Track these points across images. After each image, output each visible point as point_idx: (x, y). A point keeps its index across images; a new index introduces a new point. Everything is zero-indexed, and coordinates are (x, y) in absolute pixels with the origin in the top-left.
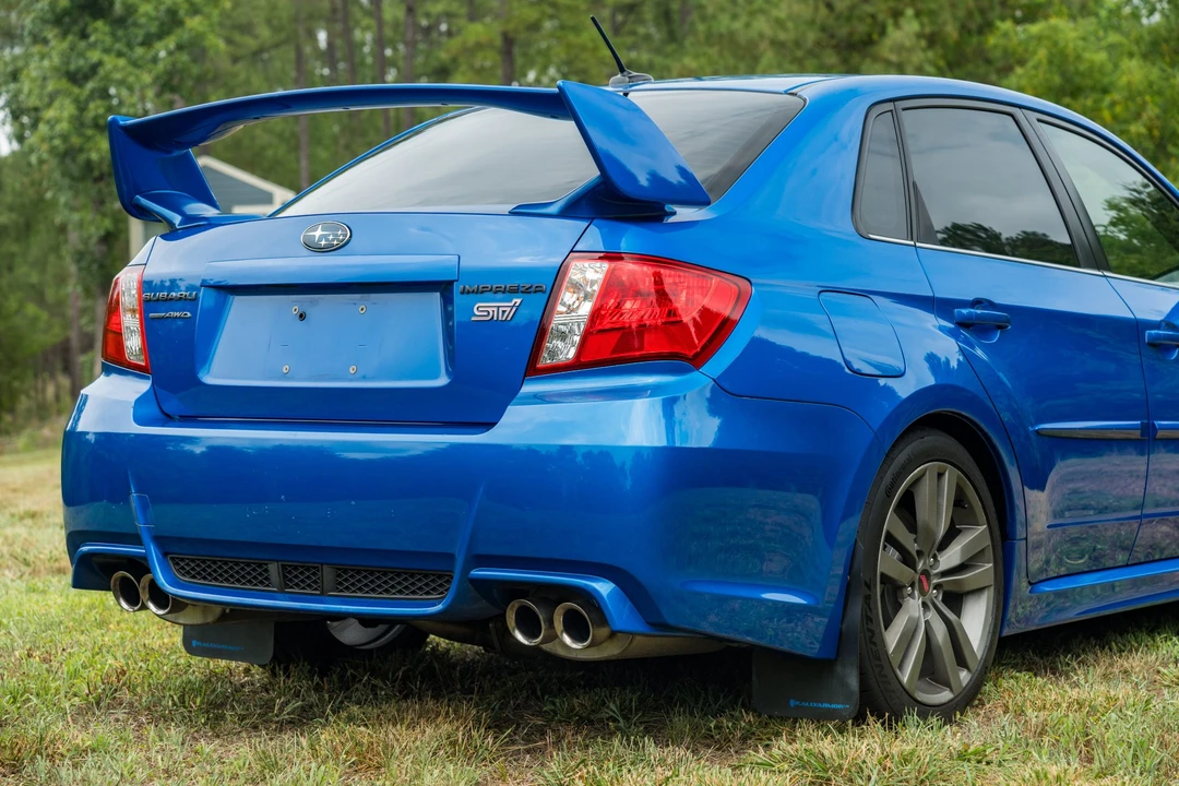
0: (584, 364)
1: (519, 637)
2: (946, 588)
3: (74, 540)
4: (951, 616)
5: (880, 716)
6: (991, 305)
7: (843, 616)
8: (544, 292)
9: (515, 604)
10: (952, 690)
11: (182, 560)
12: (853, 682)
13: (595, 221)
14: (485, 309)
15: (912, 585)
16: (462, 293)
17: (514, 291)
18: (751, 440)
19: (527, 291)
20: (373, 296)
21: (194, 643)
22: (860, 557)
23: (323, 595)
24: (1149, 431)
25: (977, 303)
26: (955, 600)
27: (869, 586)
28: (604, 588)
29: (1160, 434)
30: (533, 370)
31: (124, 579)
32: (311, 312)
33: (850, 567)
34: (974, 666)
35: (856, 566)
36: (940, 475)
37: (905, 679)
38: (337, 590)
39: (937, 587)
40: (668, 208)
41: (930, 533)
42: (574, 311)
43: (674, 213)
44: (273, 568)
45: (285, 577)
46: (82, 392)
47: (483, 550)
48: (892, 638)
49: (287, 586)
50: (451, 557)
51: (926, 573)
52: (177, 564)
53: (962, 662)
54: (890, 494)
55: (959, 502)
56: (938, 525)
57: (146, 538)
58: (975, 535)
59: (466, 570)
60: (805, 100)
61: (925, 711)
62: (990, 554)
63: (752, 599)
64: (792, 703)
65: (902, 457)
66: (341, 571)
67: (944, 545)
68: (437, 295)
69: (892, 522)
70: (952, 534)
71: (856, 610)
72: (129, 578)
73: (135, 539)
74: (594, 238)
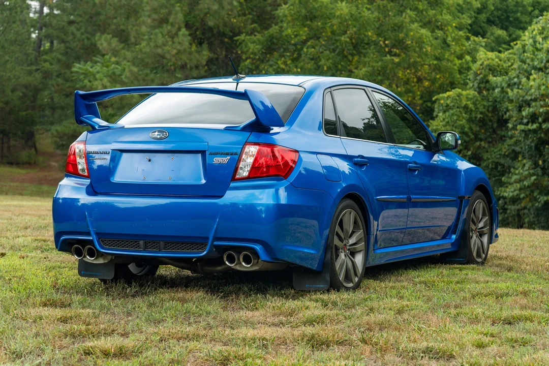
0: (250, 177)
1: (227, 263)
2: (351, 250)
3: (57, 235)
4: (352, 259)
5: (334, 290)
6: (362, 157)
7: (325, 257)
8: (237, 155)
9: (227, 253)
10: (353, 283)
11: (105, 240)
12: (328, 278)
13: (253, 133)
14: (218, 160)
15: (342, 249)
16: (210, 154)
17: (227, 154)
18: (296, 201)
19: (232, 154)
20: (176, 154)
21: (83, 272)
22: (330, 239)
23: (160, 251)
24: (409, 199)
25: (359, 156)
26: (353, 254)
27: (332, 248)
28: (258, 247)
29: (413, 200)
30: (234, 179)
31: (77, 248)
32: (153, 159)
33: (327, 243)
34: (359, 276)
35: (329, 241)
36: (350, 213)
37: (341, 279)
38: (165, 249)
39: (349, 250)
40: (272, 128)
41: (347, 232)
42: (247, 161)
43: (273, 129)
44: (141, 242)
45: (146, 245)
46: (60, 183)
47: (219, 236)
48: (337, 266)
49: (146, 248)
50: (207, 238)
51: (345, 245)
52: (103, 242)
53: (356, 275)
54: (337, 219)
55: (355, 222)
56: (350, 229)
57: (92, 233)
58: (360, 233)
59: (213, 241)
60: (305, 89)
61: (347, 289)
62: (363, 239)
63: (301, 251)
64: (307, 286)
65: (340, 207)
66: (166, 243)
67: (351, 236)
68: (200, 155)
69: (338, 228)
70: (353, 232)
71: (329, 255)
72: (79, 248)
73: (88, 234)
74: (252, 138)
